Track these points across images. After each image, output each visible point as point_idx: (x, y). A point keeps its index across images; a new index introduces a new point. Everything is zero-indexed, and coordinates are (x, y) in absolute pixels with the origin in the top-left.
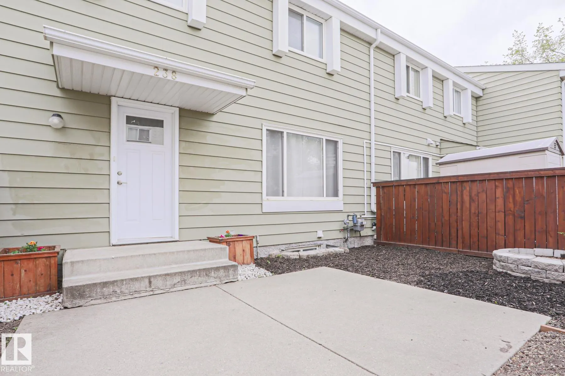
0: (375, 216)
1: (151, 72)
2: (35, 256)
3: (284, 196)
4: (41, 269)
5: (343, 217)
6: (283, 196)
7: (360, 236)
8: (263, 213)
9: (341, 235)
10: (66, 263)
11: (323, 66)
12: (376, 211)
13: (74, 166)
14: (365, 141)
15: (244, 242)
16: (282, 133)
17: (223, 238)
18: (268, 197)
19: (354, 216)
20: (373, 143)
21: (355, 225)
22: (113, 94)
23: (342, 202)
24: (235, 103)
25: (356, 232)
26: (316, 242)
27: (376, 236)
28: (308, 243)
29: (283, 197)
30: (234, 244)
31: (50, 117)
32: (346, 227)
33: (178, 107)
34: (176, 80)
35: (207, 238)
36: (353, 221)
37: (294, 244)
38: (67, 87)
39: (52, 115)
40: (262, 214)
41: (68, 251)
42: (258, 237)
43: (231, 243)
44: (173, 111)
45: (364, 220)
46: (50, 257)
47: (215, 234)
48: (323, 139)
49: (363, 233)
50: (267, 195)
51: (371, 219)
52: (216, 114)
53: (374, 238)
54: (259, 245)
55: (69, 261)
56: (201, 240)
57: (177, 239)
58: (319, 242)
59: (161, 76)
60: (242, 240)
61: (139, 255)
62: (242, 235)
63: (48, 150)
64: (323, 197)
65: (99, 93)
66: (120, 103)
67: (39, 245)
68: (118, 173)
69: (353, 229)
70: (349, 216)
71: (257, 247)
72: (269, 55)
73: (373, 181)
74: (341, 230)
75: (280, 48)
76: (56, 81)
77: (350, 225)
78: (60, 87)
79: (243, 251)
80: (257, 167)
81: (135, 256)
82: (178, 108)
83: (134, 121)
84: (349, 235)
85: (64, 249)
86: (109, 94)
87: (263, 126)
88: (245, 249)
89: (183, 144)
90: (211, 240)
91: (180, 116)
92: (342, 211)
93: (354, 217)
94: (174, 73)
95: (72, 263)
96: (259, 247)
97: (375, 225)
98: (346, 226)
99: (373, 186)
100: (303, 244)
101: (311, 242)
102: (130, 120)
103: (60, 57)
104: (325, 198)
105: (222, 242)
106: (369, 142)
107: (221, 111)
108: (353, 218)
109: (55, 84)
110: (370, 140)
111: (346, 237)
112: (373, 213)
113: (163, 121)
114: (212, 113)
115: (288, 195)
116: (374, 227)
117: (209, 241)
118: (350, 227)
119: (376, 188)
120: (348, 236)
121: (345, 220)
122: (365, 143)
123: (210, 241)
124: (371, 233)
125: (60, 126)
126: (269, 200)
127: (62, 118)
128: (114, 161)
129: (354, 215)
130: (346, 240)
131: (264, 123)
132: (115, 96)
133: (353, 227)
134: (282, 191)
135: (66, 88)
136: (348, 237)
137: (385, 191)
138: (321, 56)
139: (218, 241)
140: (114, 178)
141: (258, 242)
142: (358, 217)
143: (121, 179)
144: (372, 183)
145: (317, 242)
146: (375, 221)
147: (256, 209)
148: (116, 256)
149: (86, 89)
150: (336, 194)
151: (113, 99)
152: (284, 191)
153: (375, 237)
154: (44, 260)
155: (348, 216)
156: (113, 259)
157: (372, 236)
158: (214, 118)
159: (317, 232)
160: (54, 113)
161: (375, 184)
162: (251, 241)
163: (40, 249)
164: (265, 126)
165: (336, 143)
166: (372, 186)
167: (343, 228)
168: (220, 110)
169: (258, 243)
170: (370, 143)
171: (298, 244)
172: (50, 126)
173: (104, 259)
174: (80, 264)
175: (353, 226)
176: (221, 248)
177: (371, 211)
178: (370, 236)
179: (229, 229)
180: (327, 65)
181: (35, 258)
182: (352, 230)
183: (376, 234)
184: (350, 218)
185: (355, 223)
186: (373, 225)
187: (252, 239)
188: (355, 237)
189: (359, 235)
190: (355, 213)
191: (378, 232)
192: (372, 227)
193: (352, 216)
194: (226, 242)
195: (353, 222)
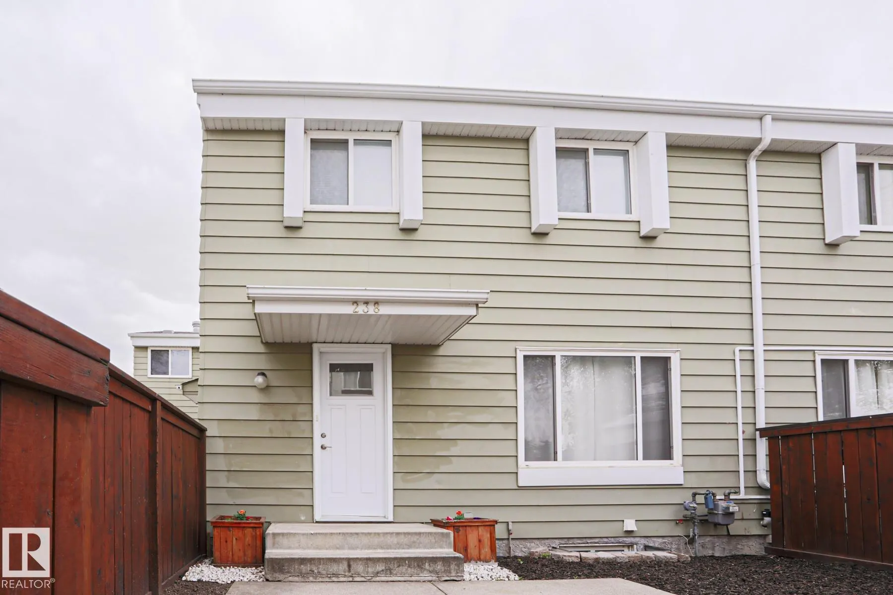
0: (769, 497)
1: (348, 309)
2: (243, 525)
3: (557, 460)
4: (248, 539)
5: (684, 497)
6: (555, 459)
7: (729, 535)
8: (518, 486)
9: (679, 531)
10: (269, 534)
11: (634, 227)
12: (768, 485)
13: (278, 429)
14: (738, 348)
15: (480, 529)
16: (553, 357)
17: (450, 521)
18: (528, 463)
19: (707, 494)
20: (759, 348)
21: (711, 513)
22: (314, 340)
23: (682, 469)
24: (468, 323)
25: (718, 526)
26: (621, 540)
27: (771, 536)
28: (605, 540)
29: (556, 462)
30: (466, 530)
31: (256, 377)
32: (690, 516)
33: (390, 343)
34: (379, 313)
35: (430, 521)
36: (706, 504)
37: (575, 540)
38: (270, 340)
39: (257, 374)
40: (517, 488)
41: (272, 524)
42: (510, 524)
43: (461, 529)
44: (382, 350)
45: (735, 503)
46: (256, 527)
47: (441, 515)
48: (635, 357)
49: (736, 528)
50: (526, 460)
51: (758, 503)
52: (443, 344)
53: (767, 541)
54: (511, 537)
55: (271, 532)
56: (423, 523)
57: (391, 519)
58: (629, 540)
59: (361, 312)
60: (478, 526)
61: (340, 533)
62: (478, 518)
63: (253, 413)
64: (636, 461)
65: (300, 342)
66: (322, 350)
67: (247, 515)
68: (322, 436)
69: (707, 520)
70: (697, 496)
71: (508, 539)
72: (525, 237)
73: (761, 424)
74: (680, 520)
75: (543, 221)
76: (259, 336)
77: (699, 512)
78: (264, 341)
79: (480, 541)
80: (508, 417)
81: (334, 534)
82: (390, 345)
83: (338, 370)
84: (696, 532)
85: (269, 522)
86: (310, 341)
87: (518, 351)
88: (482, 539)
89: (399, 392)
90: (436, 523)
91: (393, 355)
92: (681, 485)
93: (709, 496)
94: (376, 305)
95: (274, 535)
96: (512, 539)
97: (769, 515)
98: (688, 513)
99: (761, 437)
100: (596, 541)
101: (610, 539)
102: (334, 368)
103: (261, 313)
104: (641, 462)
105: (448, 526)
106: (751, 348)
107: (449, 340)
108: (706, 498)
109: (259, 340)
110: (752, 345)
111: (691, 534)
112: (761, 489)
113: (372, 364)
114: (436, 343)
115: (565, 459)
116: (767, 520)
117: (433, 524)
118: (698, 516)
119: (768, 439)
120: (694, 533)
121: (687, 502)
122: (737, 352)
123: (435, 525)
124: (756, 530)
125: (264, 386)
126: (528, 468)
127: (266, 377)
128: (317, 421)
129: (708, 492)
130: (692, 541)
131: (520, 346)
132: (316, 342)
133: (707, 516)
134: (554, 452)
135: (269, 342)
136: (695, 535)
137: (791, 445)
138: (629, 211)
139: (443, 524)
140: (318, 441)
141: (511, 532)
142: (718, 497)
143: (325, 442)
144: (757, 430)
145: (625, 539)
146: (768, 507)
147: (508, 482)
148: (316, 532)
149: (287, 340)
150: (667, 454)
151: (315, 346)
152: (557, 452)
153: (770, 539)
154: (251, 529)
155: (694, 495)
156: (312, 536)
157: (764, 536)
158: (441, 351)
159: (623, 521)
160: (260, 372)
161: (764, 432)
162: (492, 528)
163: (248, 518)
164: (520, 350)
165: (665, 362)
166: (759, 437)
167: (684, 517)
168: (447, 338)
169: (511, 534)
170: (753, 351)
171: (584, 541)
172: (255, 386)
173: (303, 534)
174: (281, 537)
175: (707, 514)
176: (442, 534)
177: (757, 486)
178: (757, 537)
179: (463, 510)
180: (641, 223)
181: (244, 527)
182: (704, 522)
183: (771, 533)
184: (700, 499)
185: (712, 509)
186: (764, 515)
187: (494, 525)
188: (715, 537)
189: (726, 533)
190: (711, 490)
191: (777, 529)
192: (763, 519)
193: (703, 496)
194: (454, 526)
195: (707, 506)
